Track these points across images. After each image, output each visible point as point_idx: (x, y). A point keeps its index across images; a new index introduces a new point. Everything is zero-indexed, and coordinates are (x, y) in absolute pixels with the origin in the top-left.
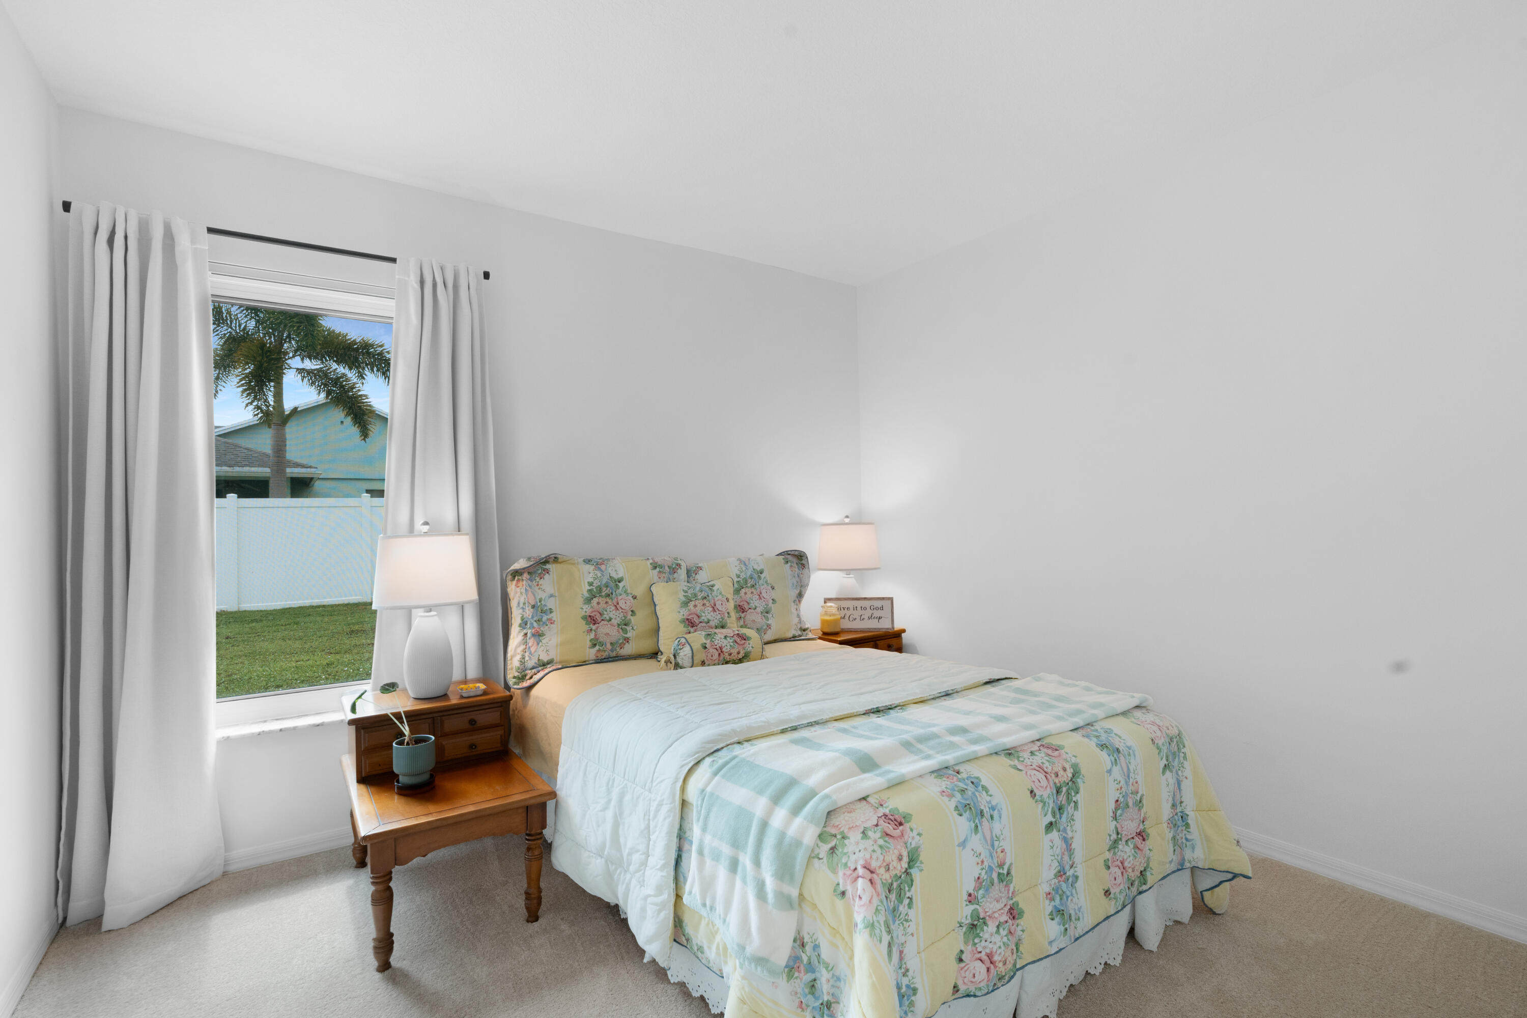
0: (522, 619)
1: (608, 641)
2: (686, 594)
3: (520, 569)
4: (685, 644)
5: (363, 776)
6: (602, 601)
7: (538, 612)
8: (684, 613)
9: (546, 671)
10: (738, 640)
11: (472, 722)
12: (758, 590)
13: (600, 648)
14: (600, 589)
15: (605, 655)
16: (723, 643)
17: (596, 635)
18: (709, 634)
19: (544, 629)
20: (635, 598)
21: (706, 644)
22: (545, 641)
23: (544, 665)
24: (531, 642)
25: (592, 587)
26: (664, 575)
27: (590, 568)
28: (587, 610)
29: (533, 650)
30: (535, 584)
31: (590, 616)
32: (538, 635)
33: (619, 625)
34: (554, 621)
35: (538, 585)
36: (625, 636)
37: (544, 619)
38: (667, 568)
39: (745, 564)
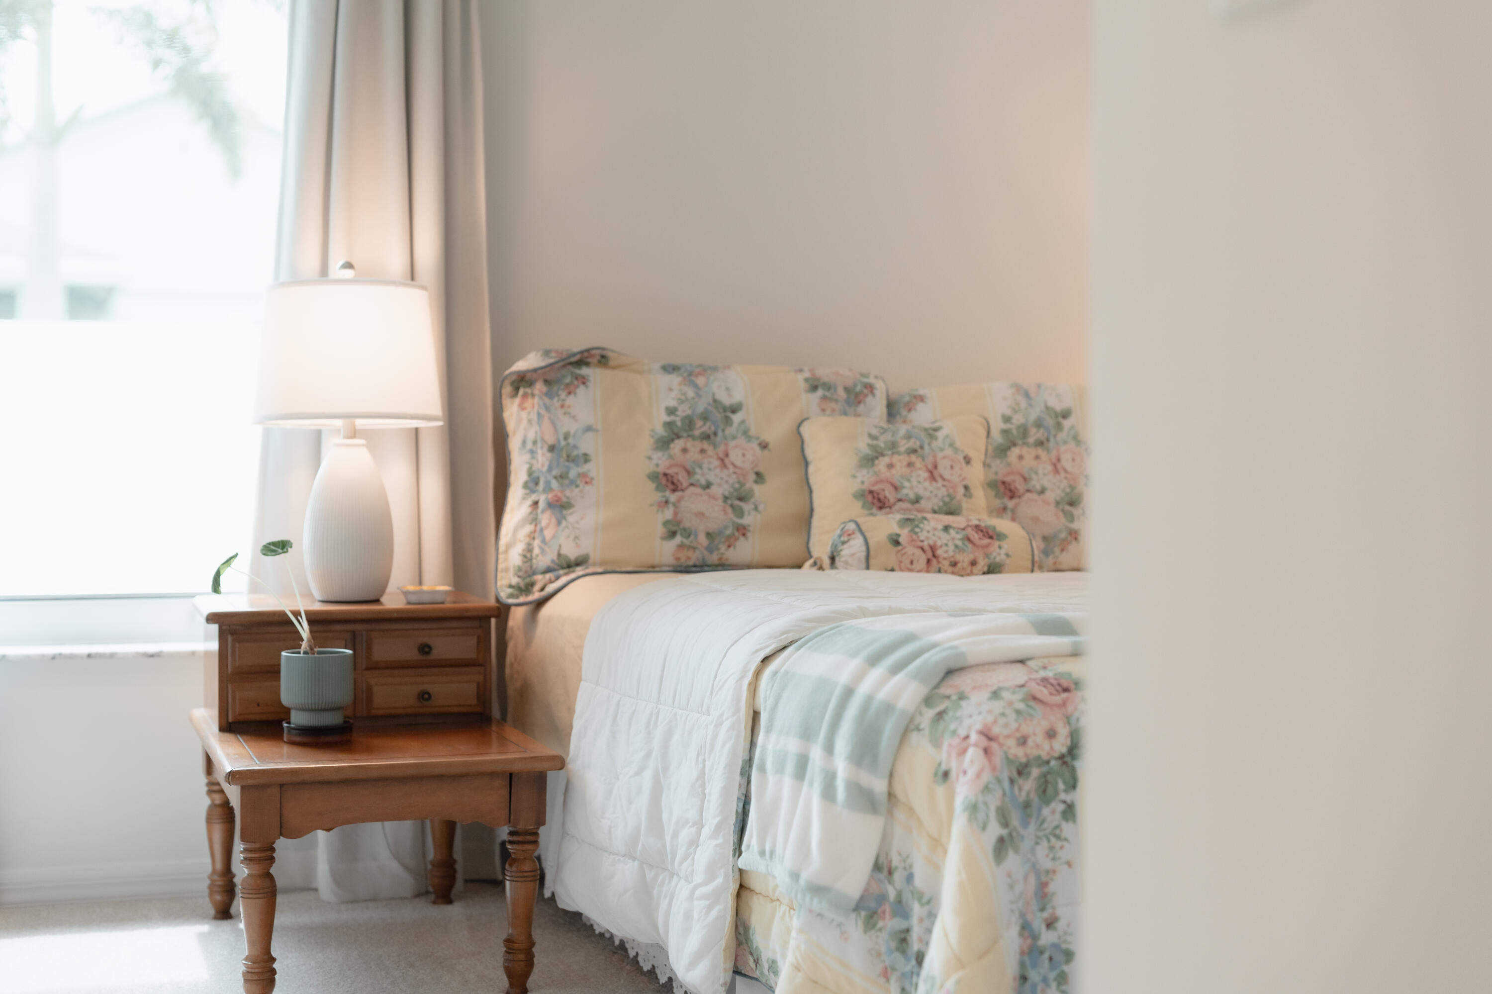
0: (530, 473)
1: (701, 528)
2: (875, 442)
3: (528, 371)
4: (853, 533)
5: (230, 720)
6: (694, 446)
7: (561, 460)
8: (865, 478)
9: (572, 576)
10: (975, 536)
11: (425, 649)
12: (1054, 454)
13: (685, 541)
14: (689, 423)
15: (694, 557)
16: (940, 538)
17: (676, 514)
18: (908, 520)
19: (571, 493)
20: (764, 446)
21: (898, 535)
22: (572, 517)
23: (570, 565)
24: (546, 518)
25: (672, 418)
26: (833, 405)
27: (675, 380)
28: (661, 461)
29: (548, 534)
30: (558, 404)
31: (665, 475)
32: (560, 507)
33: (726, 498)
34: (592, 479)
35: (562, 406)
36: (740, 521)
37: (573, 474)
38: (841, 392)
39: (1027, 395)
